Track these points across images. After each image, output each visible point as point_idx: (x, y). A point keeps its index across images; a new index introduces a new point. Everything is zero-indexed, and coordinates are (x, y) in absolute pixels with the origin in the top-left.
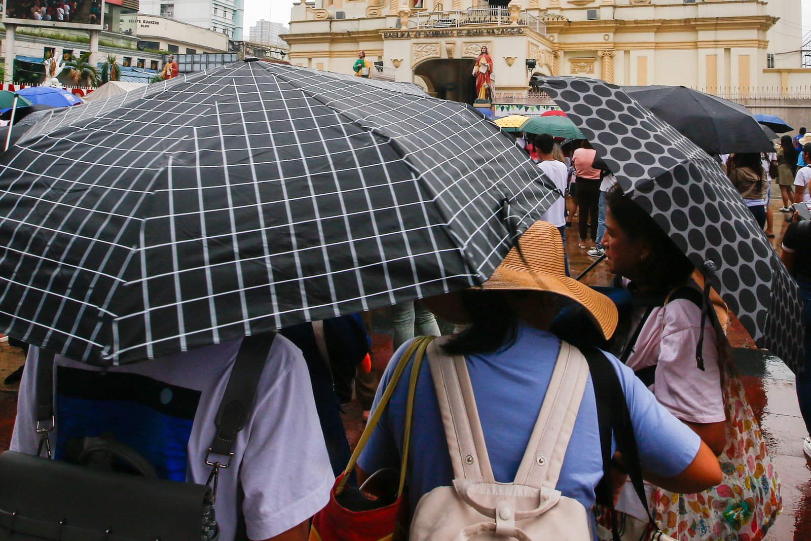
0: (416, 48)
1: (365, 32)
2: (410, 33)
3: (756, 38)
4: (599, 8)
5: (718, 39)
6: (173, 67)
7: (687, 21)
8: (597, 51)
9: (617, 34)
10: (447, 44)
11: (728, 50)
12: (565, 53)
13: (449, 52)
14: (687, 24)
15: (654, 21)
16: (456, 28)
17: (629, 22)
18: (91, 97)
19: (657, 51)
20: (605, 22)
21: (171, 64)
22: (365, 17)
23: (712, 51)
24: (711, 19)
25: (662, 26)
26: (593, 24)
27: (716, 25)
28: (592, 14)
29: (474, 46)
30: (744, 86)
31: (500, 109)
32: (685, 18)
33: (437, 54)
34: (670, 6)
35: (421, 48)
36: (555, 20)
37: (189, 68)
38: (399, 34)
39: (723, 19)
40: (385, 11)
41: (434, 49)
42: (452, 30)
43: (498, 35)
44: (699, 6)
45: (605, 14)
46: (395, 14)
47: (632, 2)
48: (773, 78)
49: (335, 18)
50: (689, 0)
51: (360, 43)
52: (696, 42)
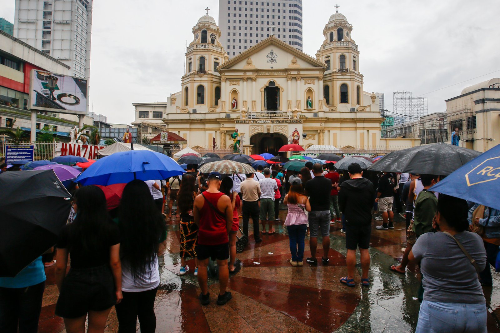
0: (252, 128)
1: (210, 120)
2: (249, 121)
3: (378, 127)
4: (318, 112)
5: (364, 127)
6: (130, 134)
8: (318, 130)
9: (325, 124)
10: (267, 126)
11: (368, 131)
12: (305, 131)
13: (268, 130)
14: (353, 120)
15: (341, 119)
16: (270, 119)
17: (330, 119)
18: (104, 151)
19: (341, 131)
20: (322, 118)
22: (208, 112)
23: (362, 131)
24: (363, 118)
25: (343, 121)
26: (316, 119)
27: (364, 121)
28: (316, 114)
29: (279, 127)
30: (374, 146)
31: (303, 155)
32: (352, 118)
33: (262, 130)
34: (346, 112)
35: (254, 128)
36: (301, 117)
37: (108, 135)
39: (367, 118)
40: (218, 110)
41: (260, 128)
42: (269, 120)
43: (290, 123)
44: (357, 113)
45: (321, 115)
46: (224, 111)
47: (330, 110)
48: (384, 142)
49: (192, 112)
50: (353, 110)
51: (206, 125)
52: (356, 128)
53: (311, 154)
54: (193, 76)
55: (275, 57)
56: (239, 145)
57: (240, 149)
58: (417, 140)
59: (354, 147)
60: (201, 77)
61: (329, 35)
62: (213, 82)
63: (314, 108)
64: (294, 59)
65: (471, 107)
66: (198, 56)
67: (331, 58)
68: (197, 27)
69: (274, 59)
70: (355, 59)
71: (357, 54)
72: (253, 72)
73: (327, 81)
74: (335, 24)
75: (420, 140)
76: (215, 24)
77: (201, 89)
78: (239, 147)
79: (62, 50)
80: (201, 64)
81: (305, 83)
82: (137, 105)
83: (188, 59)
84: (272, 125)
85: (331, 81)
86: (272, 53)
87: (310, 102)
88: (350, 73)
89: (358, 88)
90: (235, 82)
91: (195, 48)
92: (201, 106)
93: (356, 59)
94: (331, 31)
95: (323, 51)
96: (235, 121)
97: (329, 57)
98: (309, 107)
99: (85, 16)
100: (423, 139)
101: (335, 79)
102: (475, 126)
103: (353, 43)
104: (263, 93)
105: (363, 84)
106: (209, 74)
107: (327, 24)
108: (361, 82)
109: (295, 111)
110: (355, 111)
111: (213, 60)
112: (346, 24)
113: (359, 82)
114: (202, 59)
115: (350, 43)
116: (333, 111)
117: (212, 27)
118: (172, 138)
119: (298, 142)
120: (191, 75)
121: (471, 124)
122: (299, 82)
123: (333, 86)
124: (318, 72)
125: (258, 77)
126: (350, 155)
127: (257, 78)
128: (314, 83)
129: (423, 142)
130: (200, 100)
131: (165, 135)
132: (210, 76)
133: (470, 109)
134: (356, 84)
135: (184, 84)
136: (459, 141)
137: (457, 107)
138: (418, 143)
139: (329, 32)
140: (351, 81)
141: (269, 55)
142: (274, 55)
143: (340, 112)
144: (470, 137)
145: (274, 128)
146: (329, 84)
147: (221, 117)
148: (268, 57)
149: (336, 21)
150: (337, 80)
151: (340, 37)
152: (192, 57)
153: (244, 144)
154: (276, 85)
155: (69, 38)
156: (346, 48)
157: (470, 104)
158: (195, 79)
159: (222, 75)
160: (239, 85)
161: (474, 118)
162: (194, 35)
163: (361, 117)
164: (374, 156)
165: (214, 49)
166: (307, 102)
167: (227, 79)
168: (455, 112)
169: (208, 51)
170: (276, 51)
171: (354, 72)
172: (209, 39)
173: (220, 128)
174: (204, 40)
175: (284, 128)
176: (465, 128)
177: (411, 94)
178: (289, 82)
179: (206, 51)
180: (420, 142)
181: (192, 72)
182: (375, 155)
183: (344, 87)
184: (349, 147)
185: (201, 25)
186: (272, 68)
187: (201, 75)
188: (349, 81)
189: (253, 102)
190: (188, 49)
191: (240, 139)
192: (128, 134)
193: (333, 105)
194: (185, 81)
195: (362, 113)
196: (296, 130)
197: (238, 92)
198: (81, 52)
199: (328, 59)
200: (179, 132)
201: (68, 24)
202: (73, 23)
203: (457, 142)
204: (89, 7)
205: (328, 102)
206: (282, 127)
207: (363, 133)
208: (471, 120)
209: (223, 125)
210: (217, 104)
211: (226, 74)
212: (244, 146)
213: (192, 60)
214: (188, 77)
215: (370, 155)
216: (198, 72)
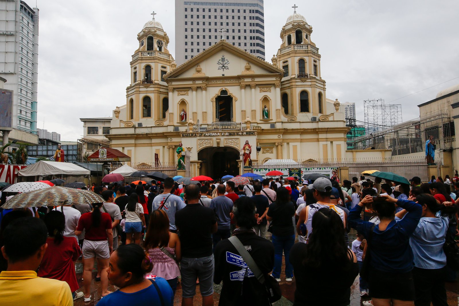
0: (200, 142)
1: (156, 134)
2: (196, 134)
3: (343, 137)
4: (275, 123)
5: (327, 137)
6: (62, 152)
7: (314, 129)
8: (275, 143)
9: (283, 135)
10: (217, 139)
11: (332, 142)
12: (260, 143)
13: (218, 143)
14: (314, 131)
15: (301, 129)
17: (289, 130)
18: (26, 171)
19: (302, 143)
20: (279, 129)
21: (60, 150)
22: (155, 126)
23: (325, 143)
24: (325, 128)
25: (303, 132)
26: (273, 130)
27: (327, 131)
28: (273, 125)
29: (230, 140)
30: (339, 158)
31: (256, 171)
32: (314, 128)
33: (211, 144)
34: (306, 122)
35: (202, 141)
36: (255, 128)
38: (190, 134)
39: (330, 128)
40: (166, 123)
41: (209, 142)
42: (219, 133)
43: (242, 135)
44: (319, 122)
45: (278, 126)
46: (173, 125)
47: (289, 120)
48: (350, 154)
49: (137, 126)
50: (314, 120)
51: (152, 139)
52: (318, 139)
53: (264, 169)
54: (138, 87)
55: (227, 63)
56: (184, 161)
57: (185, 166)
58: (388, 151)
59: (317, 160)
60: (147, 87)
61: (286, 38)
62: (161, 93)
63: (271, 119)
64: (248, 65)
65: (448, 112)
66: (143, 65)
67: (290, 63)
68: (142, 33)
69: (226, 65)
70: (315, 63)
71: (317, 58)
72: (204, 80)
73: (285, 89)
74: (293, 25)
75: (391, 150)
76: (162, 30)
77: (147, 100)
78: (183, 163)
79: (6, 63)
80: (147, 73)
81: (261, 91)
82: (85, 121)
83: (133, 68)
84: (222, 138)
85: (290, 88)
86: (223, 60)
87: (267, 112)
88: (310, 79)
89: (320, 95)
90: (183, 92)
91: (140, 56)
92: (148, 119)
93: (317, 64)
94: (289, 33)
95: (280, 55)
96: (181, 135)
97: (287, 61)
98: (266, 117)
99: (31, 26)
100: (394, 149)
101: (293, 86)
102: (453, 133)
103: (313, 46)
104: (215, 103)
105: (325, 90)
106: (156, 84)
107: (284, 26)
108: (323, 89)
109: (248, 121)
110: (317, 120)
111: (160, 69)
112: (305, 25)
113: (320, 88)
114: (148, 69)
115: (309, 46)
116: (292, 121)
117: (158, 32)
118: (112, 154)
119: (249, 157)
120: (136, 85)
121: (449, 131)
122: (253, 90)
123: (292, 94)
124: (274, 79)
125: (208, 85)
126: (309, 169)
127: (207, 87)
128: (270, 90)
129: (394, 153)
130: (146, 113)
131: (104, 151)
132: (157, 86)
133: (447, 114)
134: (318, 91)
135: (129, 96)
136: (435, 150)
137: (432, 112)
138: (388, 155)
139: (286, 34)
140: (311, 87)
141: (220, 61)
142: (226, 61)
143: (300, 122)
144: (448, 146)
145: (224, 142)
146: (288, 91)
147: (169, 131)
148: (219, 63)
149: (294, 23)
150: (296, 87)
151: (299, 40)
152: (137, 66)
153: (192, 159)
154: (228, 95)
155: (13, 51)
156: (305, 51)
157: (446, 108)
158: (141, 89)
159: (169, 84)
160: (188, 95)
161: (452, 124)
162: (140, 42)
163: (323, 127)
164: (336, 170)
165: (161, 57)
166: (263, 111)
167: (174, 89)
168: (430, 118)
169: (154, 59)
170: (228, 57)
171: (315, 78)
172: (155, 46)
173: (168, 143)
174: (150, 47)
175: (235, 141)
176: (441, 136)
177: (383, 102)
178: (243, 90)
179: (152, 59)
180: (390, 153)
181: (137, 83)
182: (337, 168)
183: (304, 94)
184: (310, 161)
185: (147, 31)
186: (223, 75)
187: (147, 85)
188: (310, 87)
189: (205, 113)
190: (133, 58)
191: (185, 154)
192: (60, 151)
193: (292, 114)
194: (130, 93)
195: (324, 122)
196: (247, 142)
197: (187, 103)
198: (27, 65)
199: (286, 64)
200: (123, 148)
201: (12, 35)
202: (17, 34)
203: (433, 152)
204: (36, 17)
205: (286, 112)
206: (233, 140)
207: (327, 145)
208: (449, 126)
209: (171, 140)
210: (164, 116)
211: (174, 83)
212: (192, 162)
213: (137, 69)
214: (133, 88)
215: (332, 169)
216: (143, 82)
